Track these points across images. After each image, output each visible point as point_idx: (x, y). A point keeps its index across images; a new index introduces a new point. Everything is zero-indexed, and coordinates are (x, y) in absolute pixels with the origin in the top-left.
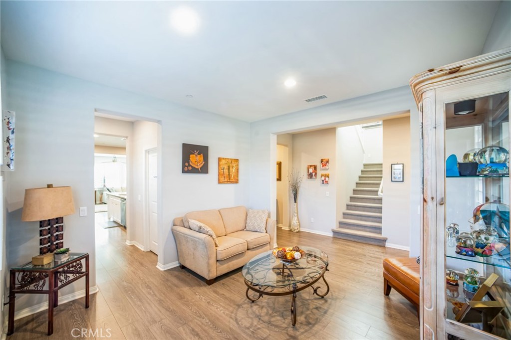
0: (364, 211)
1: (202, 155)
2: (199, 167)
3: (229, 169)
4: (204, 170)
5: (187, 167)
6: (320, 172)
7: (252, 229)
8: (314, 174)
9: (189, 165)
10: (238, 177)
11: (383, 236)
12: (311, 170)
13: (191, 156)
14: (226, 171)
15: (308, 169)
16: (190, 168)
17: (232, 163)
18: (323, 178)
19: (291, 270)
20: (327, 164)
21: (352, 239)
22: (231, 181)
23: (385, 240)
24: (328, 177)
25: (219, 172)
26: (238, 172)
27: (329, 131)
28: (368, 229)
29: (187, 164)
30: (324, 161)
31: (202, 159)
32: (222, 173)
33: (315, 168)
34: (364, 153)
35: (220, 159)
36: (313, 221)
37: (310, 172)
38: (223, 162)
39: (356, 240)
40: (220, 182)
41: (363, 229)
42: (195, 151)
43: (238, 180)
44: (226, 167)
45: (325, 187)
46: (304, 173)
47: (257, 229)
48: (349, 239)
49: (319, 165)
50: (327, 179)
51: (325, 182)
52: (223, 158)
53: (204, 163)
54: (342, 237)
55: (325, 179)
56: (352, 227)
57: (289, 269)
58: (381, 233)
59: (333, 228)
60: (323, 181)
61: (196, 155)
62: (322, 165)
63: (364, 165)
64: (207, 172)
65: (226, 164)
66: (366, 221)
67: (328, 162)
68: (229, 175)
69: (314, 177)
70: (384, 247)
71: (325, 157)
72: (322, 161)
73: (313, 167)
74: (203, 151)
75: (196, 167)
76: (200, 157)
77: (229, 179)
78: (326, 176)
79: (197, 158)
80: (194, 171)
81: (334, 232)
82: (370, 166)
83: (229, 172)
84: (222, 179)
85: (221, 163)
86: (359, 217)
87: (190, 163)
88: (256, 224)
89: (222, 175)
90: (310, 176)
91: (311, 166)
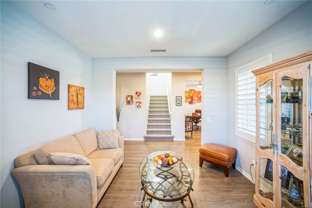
0: (158, 123)
1: (53, 79)
2: (50, 92)
3: (77, 96)
4: (55, 96)
5: (36, 91)
6: (135, 100)
7: (106, 146)
8: (131, 101)
9: (39, 90)
10: (84, 103)
11: (172, 135)
12: (129, 99)
13: (41, 79)
14: (75, 98)
15: (127, 98)
16: (40, 93)
17: (79, 91)
18: (138, 104)
19: (168, 171)
20: (140, 95)
21: (156, 140)
22: (79, 107)
23: (172, 138)
24: (141, 103)
25: (69, 99)
26: (84, 98)
27: (141, 74)
28: (163, 133)
29: (35, 88)
30: (138, 93)
31: (53, 83)
32: (72, 99)
33: (132, 97)
34: (150, 89)
35: (69, 86)
36: (131, 133)
37: (128, 100)
38: (72, 89)
39: (159, 140)
40: (69, 108)
41: (161, 133)
42: (46, 75)
43: (84, 106)
44: (75, 94)
45: (139, 110)
46: (123, 101)
47: (111, 146)
48: (154, 140)
49: (134, 96)
50: (140, 105)
51: (138, 107)
52: (73, 86)
53: (55, 88)
54: (150, 140)
55: (139, 105)
56: (154, 133)
57: (167, 171)
58: (171, 134)
59: (144, 135)
60: (138, 106)
61: (46, 79)
62: (136, 96)
63: (151, 96)
64: (58, 98)
65: (75, 91)
66: (160, 128)
67: (140, 94)
68: (78, 101)
69: (131, 103)
70: (173, 141)
71: (139, 91)
72: (137, 93)
73: (131, 97)
74: (54, 75)
75: (47, 92)
76: (51, 81)
77: (78, 105)
78: (140, 103)
79: (48, 83)
80: (44, 96)
81: (145, 138)
82: (153, 97)
83: (77, 99)
84: (72, 105)
85: (71, 90)
86: (157, 127)
87: (40, 87)
88: (110, 143)
89: (72, 101)
90: (128, 102)
91: (129, 96)
